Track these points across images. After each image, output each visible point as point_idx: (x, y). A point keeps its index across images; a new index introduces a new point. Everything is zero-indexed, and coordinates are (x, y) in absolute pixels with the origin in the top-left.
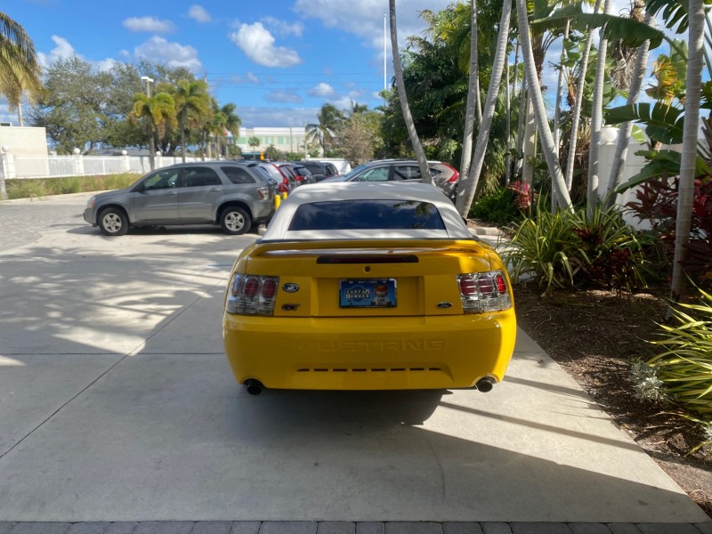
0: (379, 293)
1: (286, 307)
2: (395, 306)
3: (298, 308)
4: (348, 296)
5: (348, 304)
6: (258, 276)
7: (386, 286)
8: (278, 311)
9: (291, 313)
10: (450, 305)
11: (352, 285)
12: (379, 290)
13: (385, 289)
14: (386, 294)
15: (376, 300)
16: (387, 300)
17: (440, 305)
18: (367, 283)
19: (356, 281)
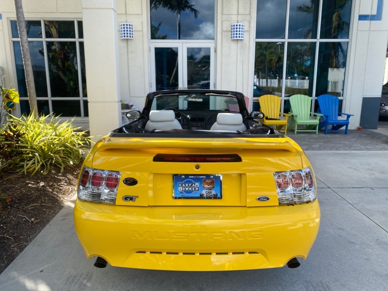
0: (206, 186)
1: (126, 198)
2: (221, 198)
3: (136, 199)
4: (180, 189)
5: (180, 196)
6: (103, 170)
7: (214, 181)
8: (119, 201)
9: (130, 203)
10: (268, 199)
11: (184, 179)
12: (207, 184)
13: (212, 183)
14: (213, 187)
15: (204, 192)
16: (213, 192)
17: (259, 199)
18: (197, 178)
19: (187, 176)
